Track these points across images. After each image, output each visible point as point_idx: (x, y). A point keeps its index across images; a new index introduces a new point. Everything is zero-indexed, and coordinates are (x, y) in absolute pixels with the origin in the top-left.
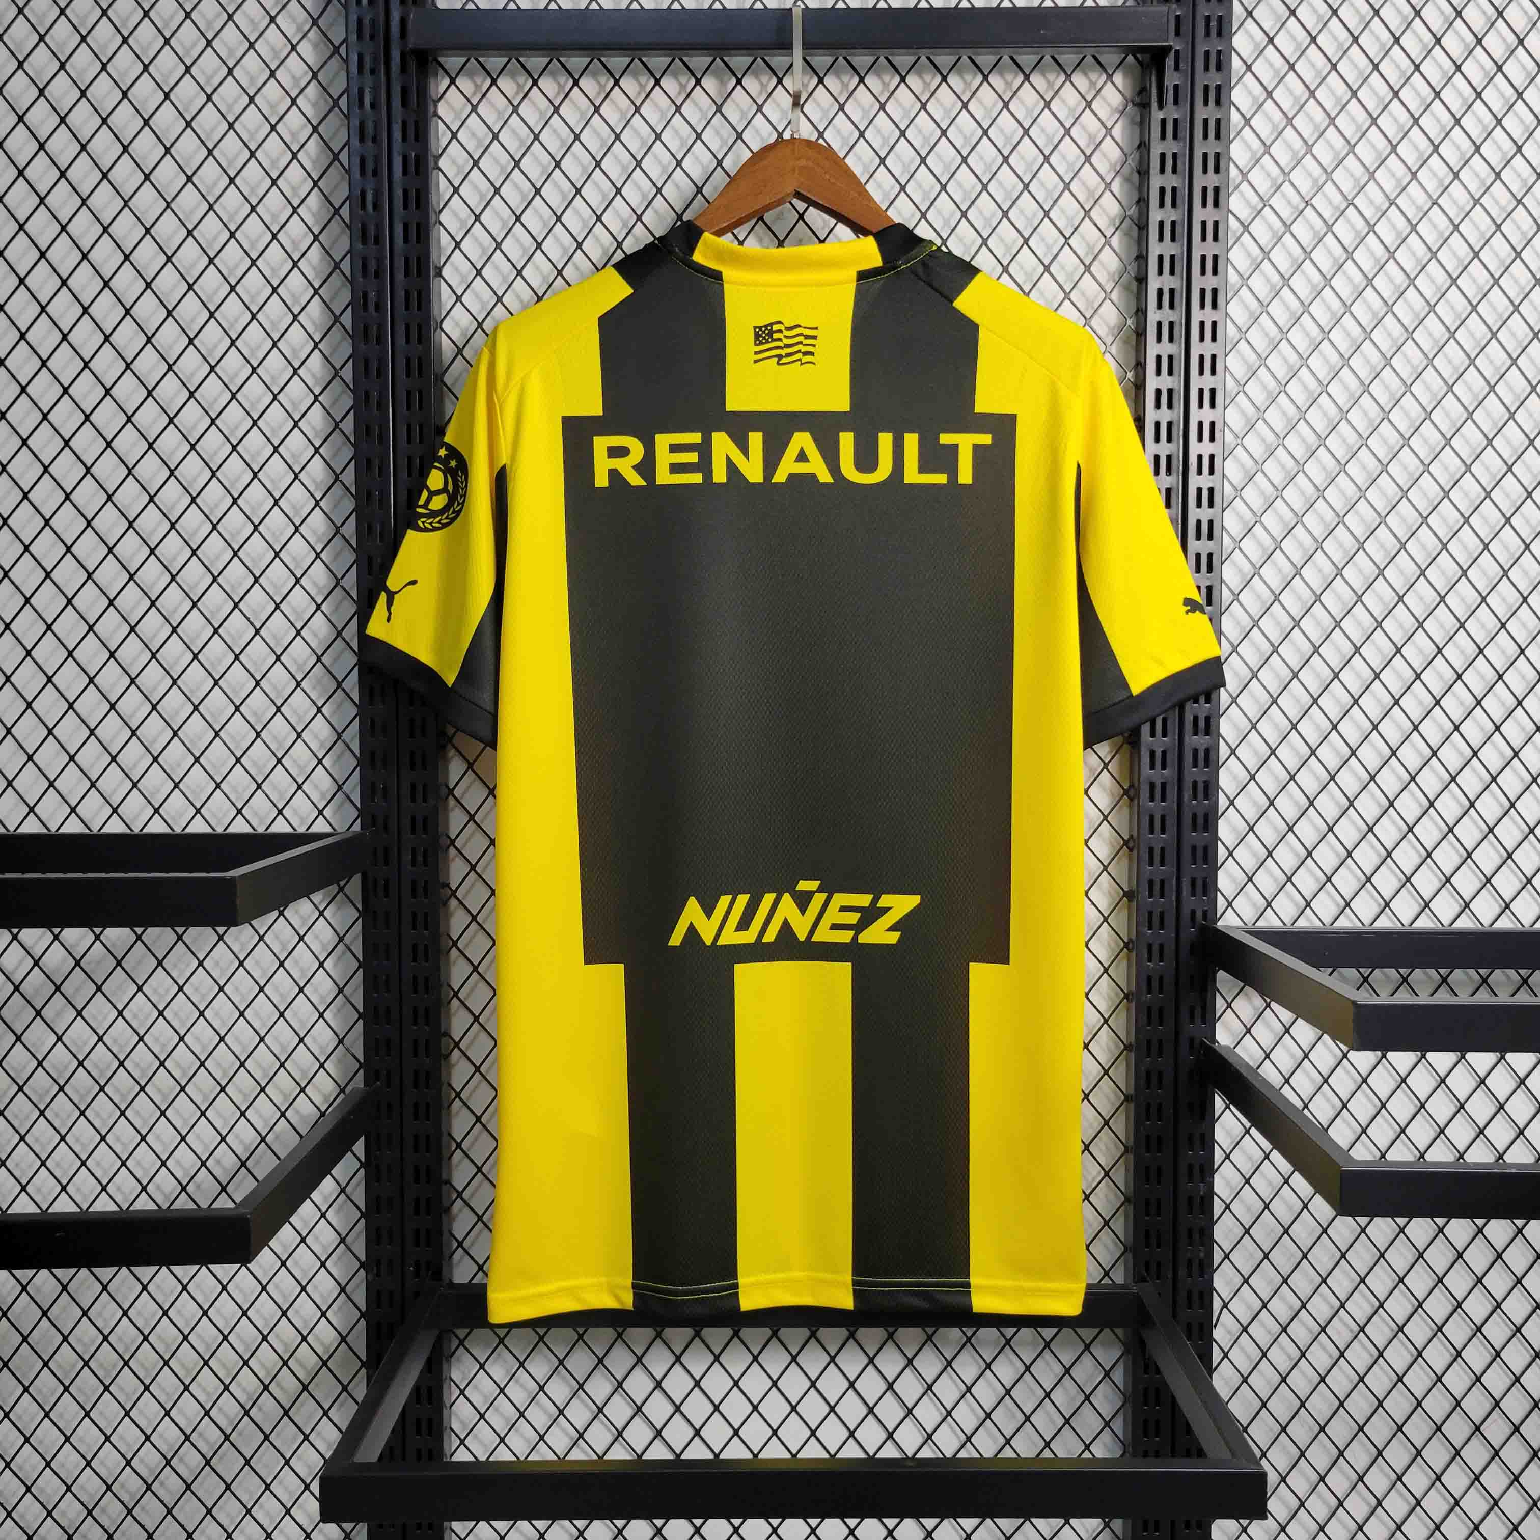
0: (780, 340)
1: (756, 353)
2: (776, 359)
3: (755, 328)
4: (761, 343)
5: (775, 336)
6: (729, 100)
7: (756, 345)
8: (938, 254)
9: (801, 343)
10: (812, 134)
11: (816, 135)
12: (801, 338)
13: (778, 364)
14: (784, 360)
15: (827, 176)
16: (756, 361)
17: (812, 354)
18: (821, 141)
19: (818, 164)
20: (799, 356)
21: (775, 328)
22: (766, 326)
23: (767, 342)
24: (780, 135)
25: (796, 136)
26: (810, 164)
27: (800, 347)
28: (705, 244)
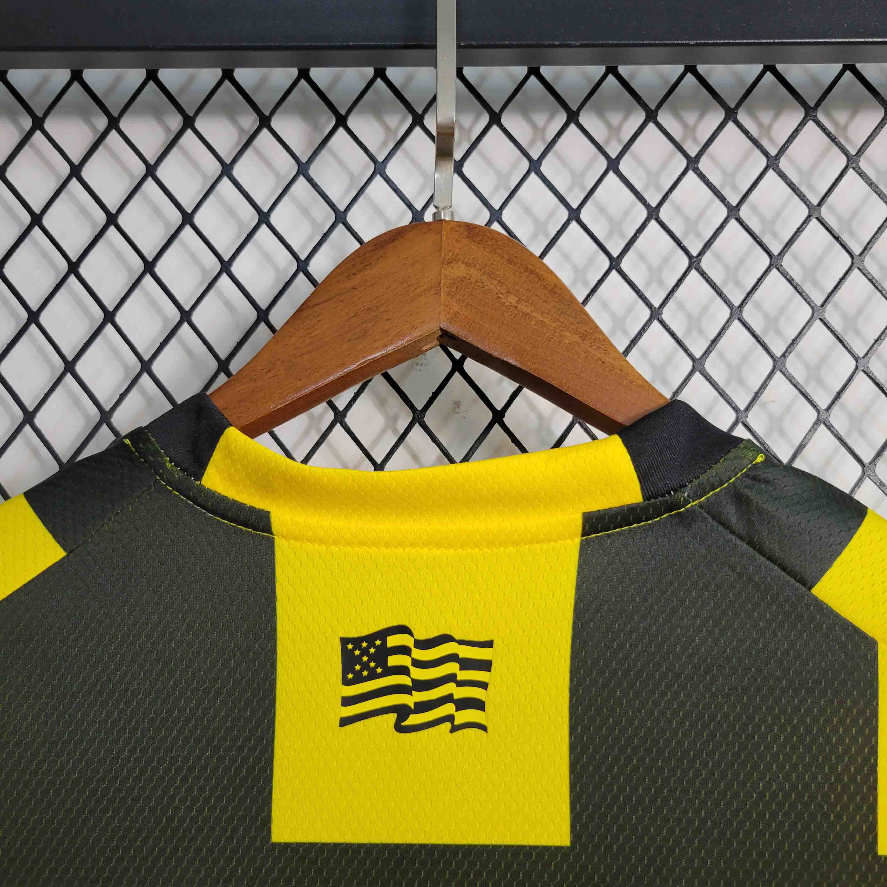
0: (403, 670)
1: (347, 701)
2: (392, 717)
3: (344, 641)
4: (359, 679)
5: (393, 661)
6: (324, 152)
7: (346, 682)
8: (770, 474)
9: (451, 678)
10: (478, 214)
11: (486, 215)
12: (452, 668)
13: (400, 728)
14: (413, 720)
15: (512, 300)
16: (345, 722)
17: (479, 705)
18: (496, 227)
19: (491, 275)
20: (449, 709)
21: (393, 641)
22: (371, 638)
23: (373, 676)
24: (417, 215)
25: (445, 216)
26: (474, 273)
27: (449, 688)
28: (229, 454)
